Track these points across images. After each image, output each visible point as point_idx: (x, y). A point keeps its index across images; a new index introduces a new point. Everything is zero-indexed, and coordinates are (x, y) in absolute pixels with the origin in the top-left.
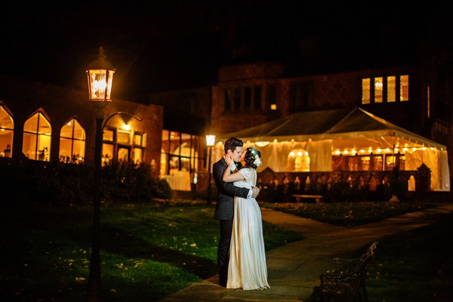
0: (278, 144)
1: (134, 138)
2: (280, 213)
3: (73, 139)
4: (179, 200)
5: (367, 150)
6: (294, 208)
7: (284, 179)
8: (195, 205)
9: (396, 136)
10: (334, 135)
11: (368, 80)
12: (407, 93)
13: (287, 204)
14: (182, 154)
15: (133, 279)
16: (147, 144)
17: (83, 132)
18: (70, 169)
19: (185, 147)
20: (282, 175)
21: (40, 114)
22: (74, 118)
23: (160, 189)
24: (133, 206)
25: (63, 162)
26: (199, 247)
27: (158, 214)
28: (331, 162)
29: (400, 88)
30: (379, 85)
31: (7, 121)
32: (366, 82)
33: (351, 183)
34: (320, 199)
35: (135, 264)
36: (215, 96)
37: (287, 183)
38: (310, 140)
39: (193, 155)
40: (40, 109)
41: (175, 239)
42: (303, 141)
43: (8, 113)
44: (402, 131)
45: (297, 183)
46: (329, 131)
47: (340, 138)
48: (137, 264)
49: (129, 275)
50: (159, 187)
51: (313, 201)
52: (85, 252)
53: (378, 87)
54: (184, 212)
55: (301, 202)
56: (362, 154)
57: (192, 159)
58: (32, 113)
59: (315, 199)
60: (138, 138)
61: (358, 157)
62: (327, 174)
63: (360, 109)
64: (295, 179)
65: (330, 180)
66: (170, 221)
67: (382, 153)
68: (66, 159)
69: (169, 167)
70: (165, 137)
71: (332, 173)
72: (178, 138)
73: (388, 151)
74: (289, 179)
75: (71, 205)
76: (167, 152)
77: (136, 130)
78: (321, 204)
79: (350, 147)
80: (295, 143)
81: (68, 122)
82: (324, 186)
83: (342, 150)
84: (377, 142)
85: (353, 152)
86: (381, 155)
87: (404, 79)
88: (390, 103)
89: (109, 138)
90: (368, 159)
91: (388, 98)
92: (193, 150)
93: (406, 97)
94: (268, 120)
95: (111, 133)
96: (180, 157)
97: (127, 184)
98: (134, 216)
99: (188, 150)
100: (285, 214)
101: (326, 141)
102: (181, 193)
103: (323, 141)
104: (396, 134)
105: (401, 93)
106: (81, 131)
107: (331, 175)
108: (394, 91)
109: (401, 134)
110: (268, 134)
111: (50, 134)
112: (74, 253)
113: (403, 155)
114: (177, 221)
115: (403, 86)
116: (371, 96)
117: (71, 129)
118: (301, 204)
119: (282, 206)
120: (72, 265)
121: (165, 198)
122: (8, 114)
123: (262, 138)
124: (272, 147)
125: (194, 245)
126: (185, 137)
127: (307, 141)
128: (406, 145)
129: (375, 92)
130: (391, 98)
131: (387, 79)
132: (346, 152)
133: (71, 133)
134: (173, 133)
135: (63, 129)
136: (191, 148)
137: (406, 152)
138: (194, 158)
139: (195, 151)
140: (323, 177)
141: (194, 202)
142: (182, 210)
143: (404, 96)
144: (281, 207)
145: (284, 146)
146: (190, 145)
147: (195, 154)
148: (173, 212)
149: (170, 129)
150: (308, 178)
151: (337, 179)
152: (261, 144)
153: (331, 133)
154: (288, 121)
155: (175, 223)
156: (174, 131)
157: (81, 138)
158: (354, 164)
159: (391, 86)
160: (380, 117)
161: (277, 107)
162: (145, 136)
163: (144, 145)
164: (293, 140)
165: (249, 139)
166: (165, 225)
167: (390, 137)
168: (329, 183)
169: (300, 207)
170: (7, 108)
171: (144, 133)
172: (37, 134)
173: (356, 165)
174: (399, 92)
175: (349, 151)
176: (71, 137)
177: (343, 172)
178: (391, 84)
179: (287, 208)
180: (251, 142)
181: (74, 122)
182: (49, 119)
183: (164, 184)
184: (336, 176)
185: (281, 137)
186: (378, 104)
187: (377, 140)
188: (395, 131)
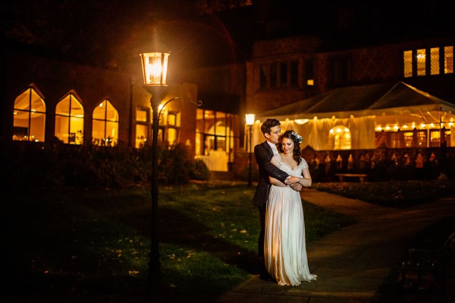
0: (318, 121)
1: (168, 118)
2: (325, 193)
3: (106, 120)
4: (218, 181)
5: (410, 125)
6: (338, 188)
7: (325, 157)
8: (235, 186)
9: (443, 111)
10: (378, 110)
11: (410, 52)
12: (452, 65)
13: (330, 184)
14: (217, 134)
15: (189, 272)
16: (181, 124)
17: (116, 113)
18: (105, 152)
19: (220, 125)
20: (323, 153)
21: (72, 96)
22: (107, 99)
23: (197, 170)
24: (171, 189)
25: (97, 145)
26: (250, 234)
27: (200, 198)
28: (374, 139)
29: (444, 60)
30: (421, 56)
31: (39, 103)
32: (408, 54)
33: (396, 160)
34: (364, 177)
35: (187, 254)
36: (249, 73)
37: (328, 162)
38: (352, 116)
39: (228, 134)
40: (72, 91)
41: (222, 224)
42: (344, 118)
43: (40, 95)
44: (448, 105)
45: (340, 161)
46: (372, 107)
47: (384, 114)
48: (190, 254)
49: (184, 267)
50: (197, 168)
51: (357, 180)
52: (131, 241)
53: (420, 59)
54: (226, 194)
55: (344, 181)
56: (405, 130)
57: (228, 138)
58: (63, 96)
59: (359, 177)
60: (172, 118)
61: (401, 133)
62: (371, 152)
63: (403, 83)
64: (337, 157)
65: (374, 157)
66: (213, 204)
67: (426, 128)
68: (100, 142)
69: (204, 147)
70: (199, 116)
71: (376, 150)
72: (213, 117)
73: (432, 126)
74: (330, 157)
75: (107, 189)
76: (202, 131)
77: (170, 109)
78: (366, 183)
79: (392, 122)
80: (336, 120)
81: (100, 104)
82: (368, 164)
83: (384, 125)
84: (421, 117)
85: (396, 128)
86: (425, 131)
87: (448, 50)
88: (433, 75)
89: (142, 118)
90: (411, 134)
91: (432, 71)
92: (228, 129)
93: (450, 69)
94: (306, 97)
95: (144, 113)
96: (216, 136)
97: (163, 166)
98: (175, 200)
99: (223, 129)
100: (330, 194)
101: (369, 117)
102: (219, 174)
103: (366, 117)
104: (443, 109)
105: (446, 65)
106: (113, 112)
107: (375, 153)
108: (438, 63)
109: (448, 108)
110: (308, 111)
111: (82, 116)
112: (121, 242)
113: (449, 130)
114: (221, 205)
115: (447, 58)
116: (413, 69)
117: (104, 110)
118: (345, 184)
119: (326, 186)
120: (121, 256)
121: (202, 179)
122: (39, 97)
123: (301, 115)
124: (312, 125)
125: (244, 231)
126: (220, 115)
127: (349, 117)
128: (452, 120)
129: (418, 65)
130: (435, 70)
131: (430, 50)
132: (388, 128)
133: (104, 114)
134: (207, 112)
135: (96, 110)
136: (226, 126)
137: (452, 126)
138: (230, 137)
139: (231, 130)
140: (367, 155)
141: (234, 183)
142: (223, 193)
143: (448, 68)
144: (324, 188)
145: (324, 124)
146: (225, 124)
147: (230, 134)
148: (214, 195)
149: (204, 108)
150: (351, 156)
151: (381, 157)
152: (300, 122)
153: (373, 109)
154: (328, 97)
155: (218, 207)
156: (208, 109)
157: (114, 120)
158: (396, 140)
159: (435, 58)
160: (424, 91)
161: (314, 82)
162: (179, 115)
163: (178, 124)
164: (334, 117)
165: (287, 116)
166: (209, 210)
167: (437, 112)
168: (373, 161)
169: (344, 187)
170: (38, 91)
171: (178, 112)
172: (70, 116)
173: (399, 142)
174: (444, 64)
175: (390, 126)
176: (104, 118)
177: (387, 149)
178: (434, 56)
179: (331, 188)
180: (290, 120)
181: (106, 103)
182: (81, 101)
183: (201, 165)
184: (381, 153)
185: (320, 114)
186: (421, 77)
187: (421, 115)
188: (442, 106)
